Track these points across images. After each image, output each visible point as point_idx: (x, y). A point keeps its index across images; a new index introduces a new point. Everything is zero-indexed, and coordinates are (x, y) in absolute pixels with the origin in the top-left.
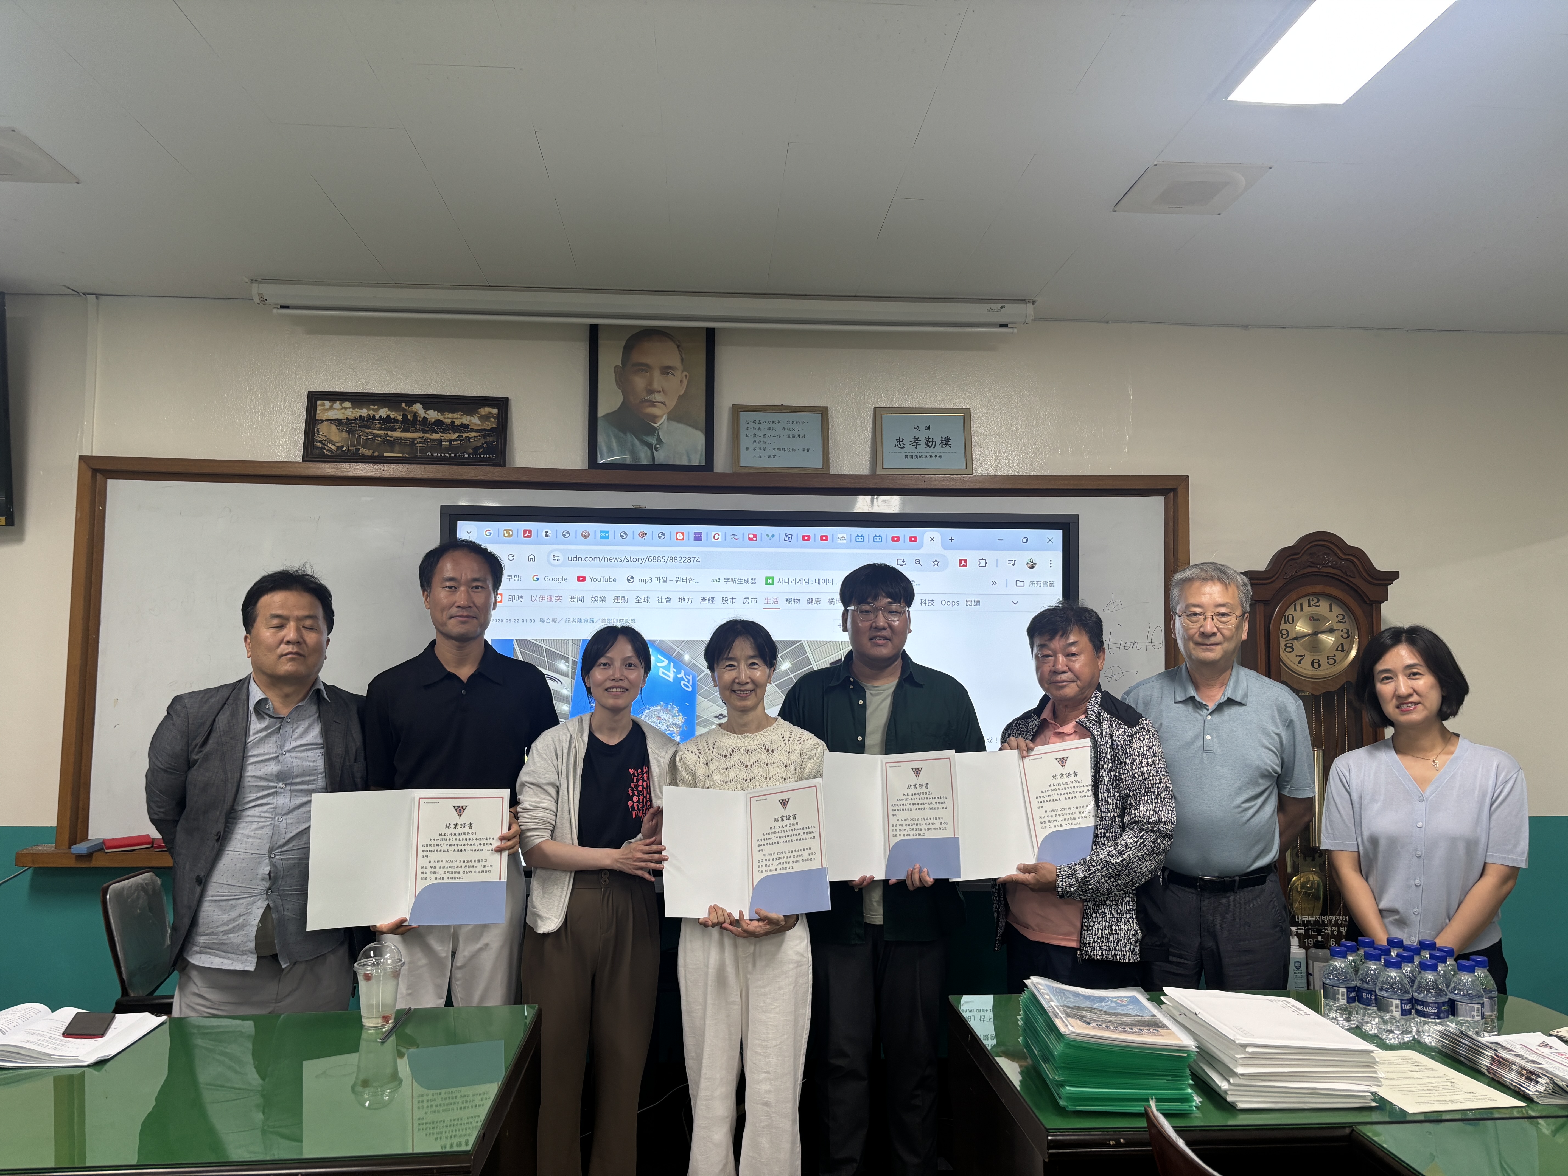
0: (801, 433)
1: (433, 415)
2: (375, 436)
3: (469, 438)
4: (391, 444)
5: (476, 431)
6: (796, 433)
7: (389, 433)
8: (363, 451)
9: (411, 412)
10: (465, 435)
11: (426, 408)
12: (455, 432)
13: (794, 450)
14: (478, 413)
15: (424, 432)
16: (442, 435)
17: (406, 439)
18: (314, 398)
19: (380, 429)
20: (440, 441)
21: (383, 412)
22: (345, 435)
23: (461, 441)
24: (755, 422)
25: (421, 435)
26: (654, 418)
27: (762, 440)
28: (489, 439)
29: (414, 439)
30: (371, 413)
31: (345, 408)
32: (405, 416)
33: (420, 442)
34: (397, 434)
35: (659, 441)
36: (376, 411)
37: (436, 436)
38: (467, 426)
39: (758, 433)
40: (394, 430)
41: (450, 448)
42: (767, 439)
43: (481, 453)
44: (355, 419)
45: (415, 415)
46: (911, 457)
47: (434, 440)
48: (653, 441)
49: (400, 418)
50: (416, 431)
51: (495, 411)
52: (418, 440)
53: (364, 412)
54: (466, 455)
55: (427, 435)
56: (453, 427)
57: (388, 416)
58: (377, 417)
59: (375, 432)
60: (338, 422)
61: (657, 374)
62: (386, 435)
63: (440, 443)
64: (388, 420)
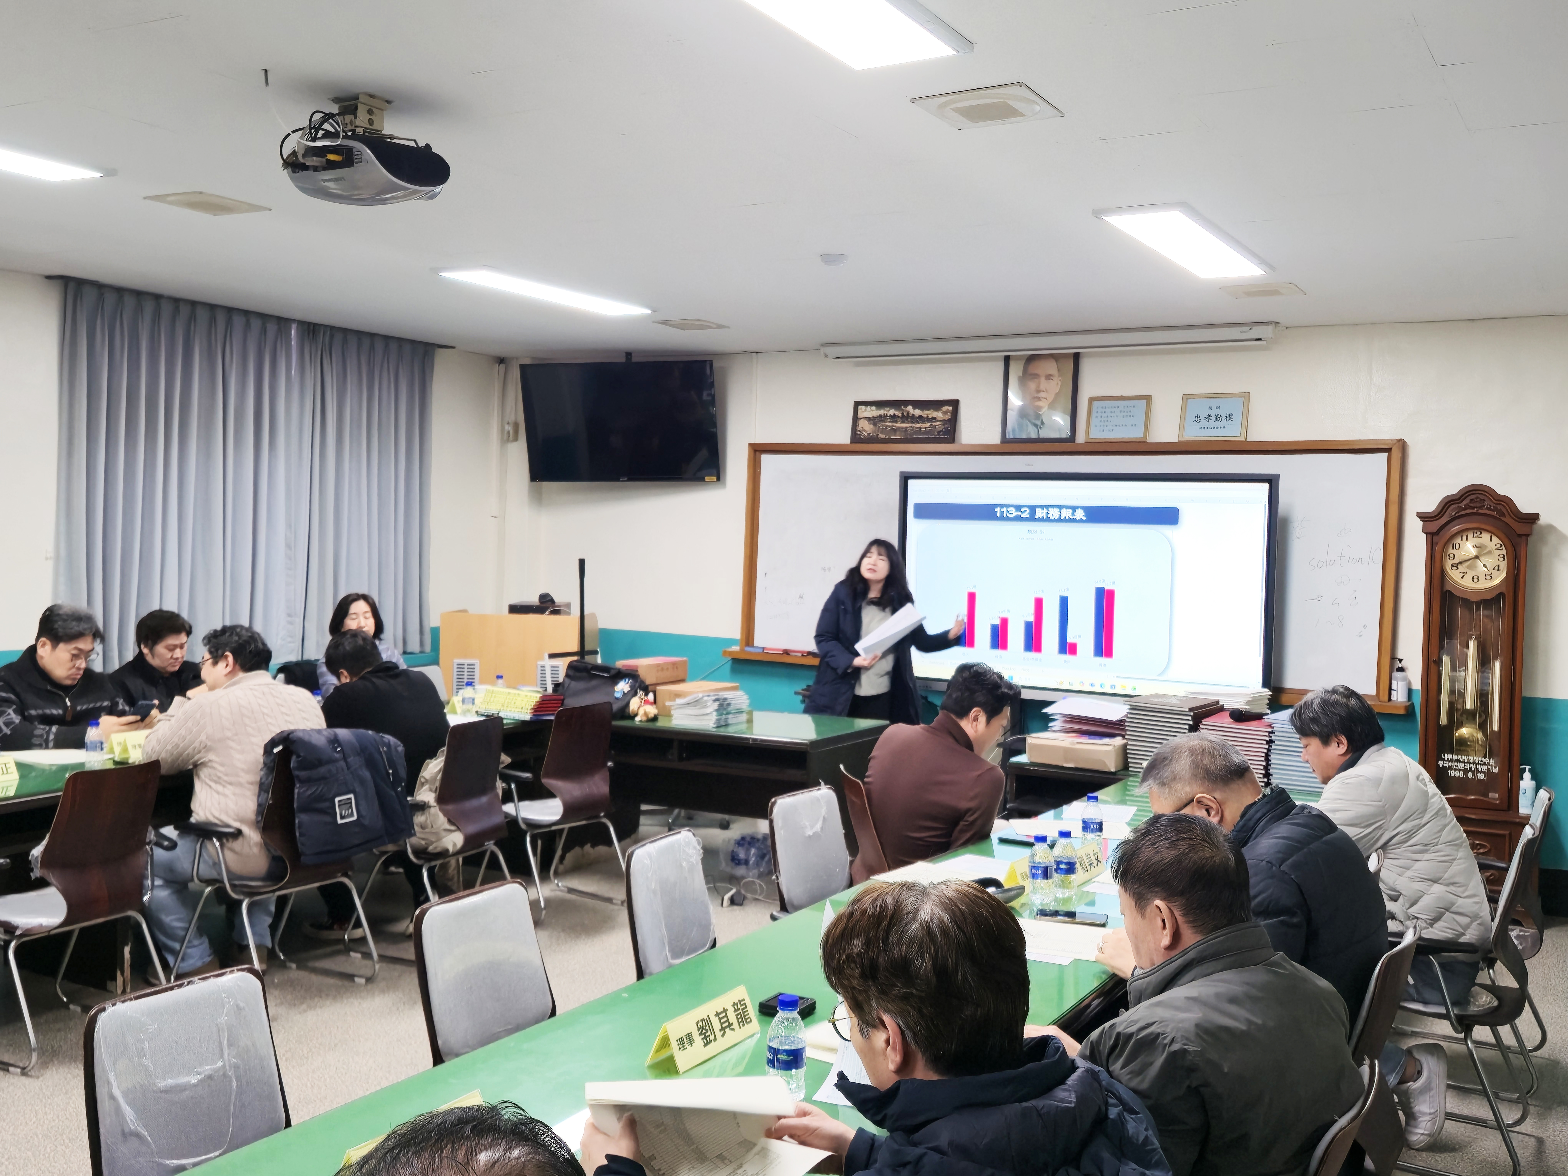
0: (1131, 414)
1: (917, 412)
2: (887, 426)
3: (936, 426)
4: (895, 431)
5: (940, 421)
6: (1129, 414)
7: (894, 424)
8: (882, 436)
9: (906, 411)
10: (934, 424)
11: (914, 408)
12: (928, 422)
13: (1126, 425)
14: (941, 410)
15: (913, 423)
16: (922, 424)
17: (902, 428)
18: (857, 404)
19: (890, 422)
20: (920, 428)
21: (892, 412)
22: (872, 426)
23: (932, 427)
24: (1102, 408)
25: (911, 425)
26: (1040, 408)
27: (1106, 419)
28: (946, 426)
29: (907, 427)
30: (886, 412)
31: (873, 410)
32: (903, 414)
33: (910, 429)
34: (898, 425)
35: (1043, 423)
36: (889, 411)
37: (918, 425)
38: (935, 418)
39: (1104, 415)
40: (896, 422)
41: (926, 432)
42: (1109, 419)
43: (942, 435)
44: (877, 417)
45: (908, 413)
46: (1204, 428)
47: (917, 428)
48: (1039, 423)
49: (900, 415)
50: (908, 423)
51: (950, 408)
53: (882, 412)
54: (933, 436)
55: (914, 425)
56: (928, 420)
57: (894, 414)
58: (888, 415)
59: (887, 424)
60: (869, 419)
61: (1043, 379)
62: (893, 426)
63: (920, 429)
64: (894, 416)
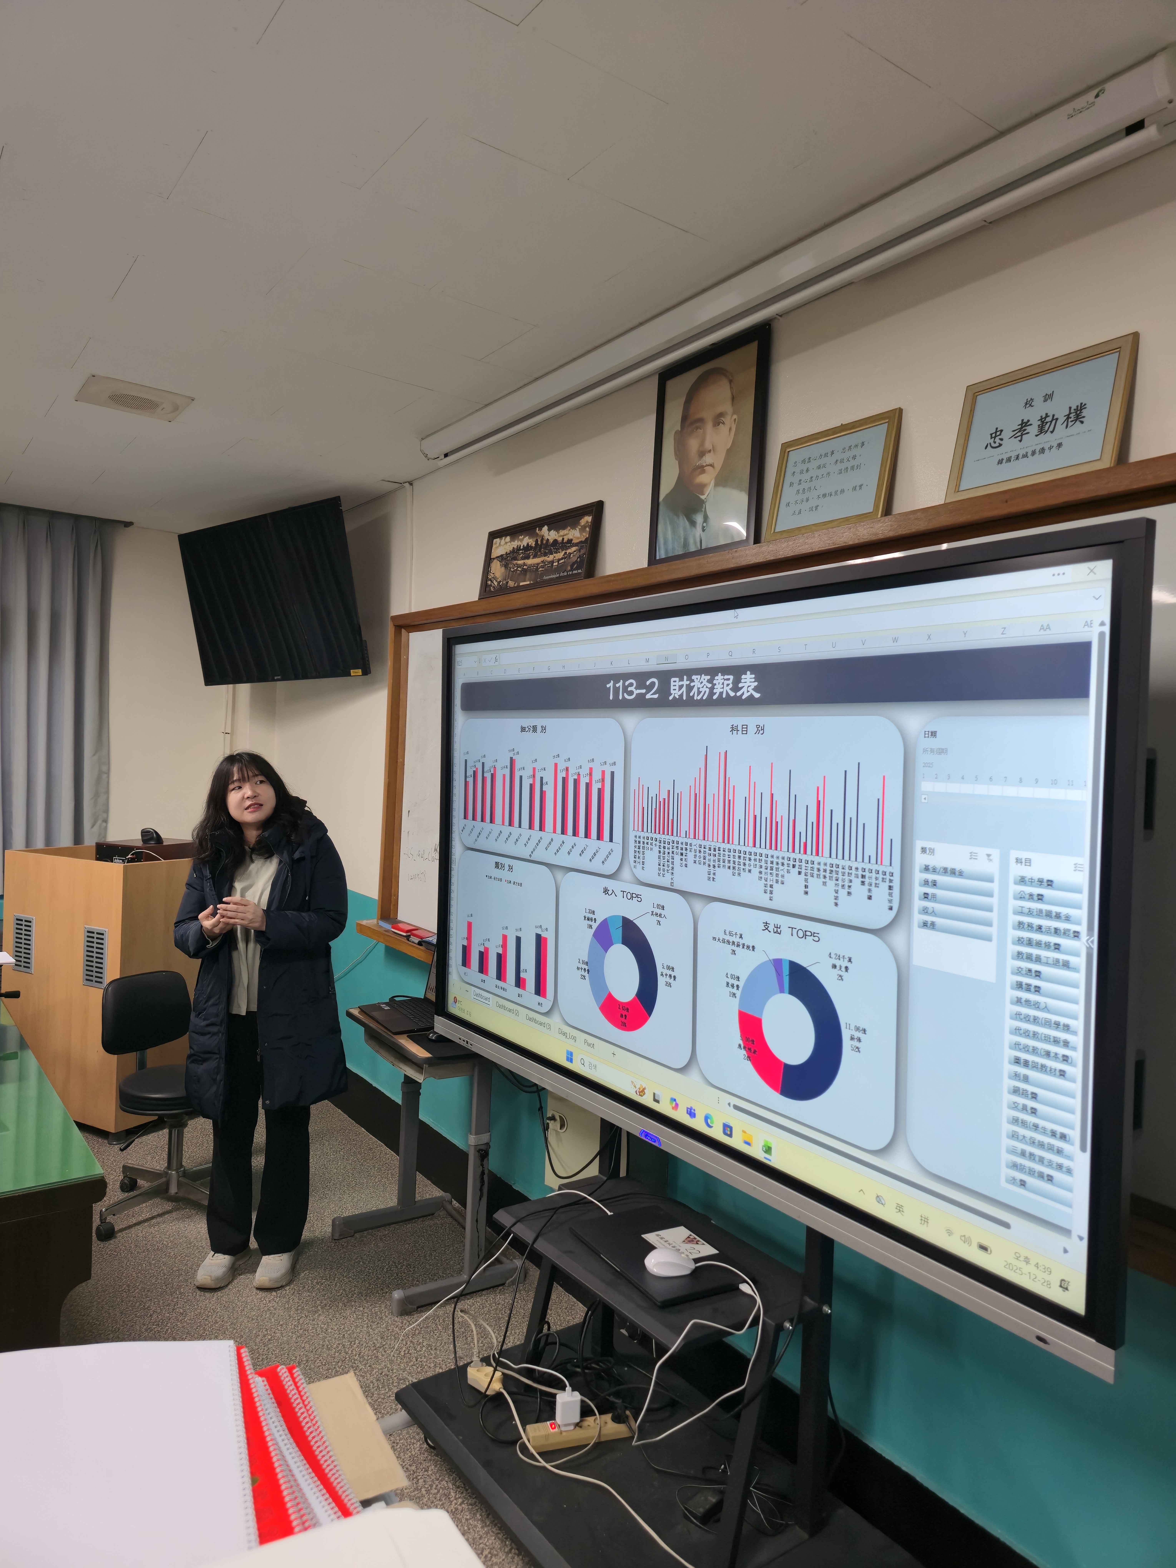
0: (855, 463)
1: (552, 535)
2: (519, 566)
3: (570, 554)
5: (576, 545)
6: (851, 463)
7: (527, 561)
8: (511, 584)
9: (540, 536)
11: (549, 529)
12: (563, 550)
13: (843, 491)
14: (580, 524)
15: (545, 555)
16: (554, 555)
17: (535, 565)
18: (491, 537)
19: (522, 559)
20: (552, 562)
21: (526, 541)
22: (503, 569)
23: (565, 558)
24: (804, 461)
25: (543, 558)
26: (703, 488)
27: (807, 486)
28: (581, 552)
29: (538, 564)
30: (519, 543)
31: (507, 543)
32: (537, 541)
33: (543, 566)
34: (530, 562)
35: (707, 517)
36: (522, 540)
37: (551, 558)
38: (570, 541)
39: (805, 477)
40: (528, 558)
41: (560, 568)
42: (813, 484)
43: (577, 569)
44: (511, 552)
45: (542, 539)
47: (549, 562)
48: (700, 518)
49: (533, 545)
50: (541, 555)
51: (592, 518)
52: (541, 564)
53: (515, 544)
54: (565, 574)
55: (546, 558)
56: (564, 545)
57: (528, 544)
58: (522, 547)
59: (519, 562)
60: (502, 558)
61: (709, 428)
62: (524, 564)
63: (552, 565)
64: (528, 548)
